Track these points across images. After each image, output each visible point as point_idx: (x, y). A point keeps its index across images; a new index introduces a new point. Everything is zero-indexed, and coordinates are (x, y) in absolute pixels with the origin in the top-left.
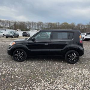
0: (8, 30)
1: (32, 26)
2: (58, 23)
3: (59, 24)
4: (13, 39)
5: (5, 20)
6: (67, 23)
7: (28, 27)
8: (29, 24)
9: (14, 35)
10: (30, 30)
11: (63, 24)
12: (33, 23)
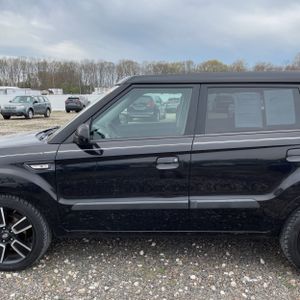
0: (14, 91)
1: (98, 77)
2: (189, 63)
3: (192, 67)
4: (27, 122)
5: (8, 57)
6: (219, 61)
7: (85, 81)
8: (89, 68)
9: (31, 109)
10: (93, 90)
11: (205, 65)
12: (102, 65)
